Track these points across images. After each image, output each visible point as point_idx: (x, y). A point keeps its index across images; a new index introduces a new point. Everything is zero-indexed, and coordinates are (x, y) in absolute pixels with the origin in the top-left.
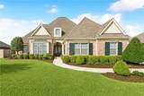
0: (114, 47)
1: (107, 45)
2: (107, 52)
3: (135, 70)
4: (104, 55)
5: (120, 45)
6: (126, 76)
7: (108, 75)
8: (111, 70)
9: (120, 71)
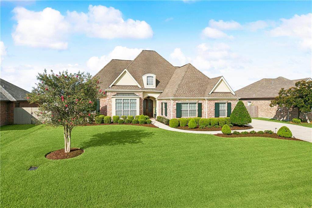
0: (224, 108)
1: (217, 105)
2: (217, 114)
3: (234, 131)
4: (213, 117)
5: (229, 105)
6: (229, 135)
7: (218, 135)
8: (220, 132)
9: (226, 132)
